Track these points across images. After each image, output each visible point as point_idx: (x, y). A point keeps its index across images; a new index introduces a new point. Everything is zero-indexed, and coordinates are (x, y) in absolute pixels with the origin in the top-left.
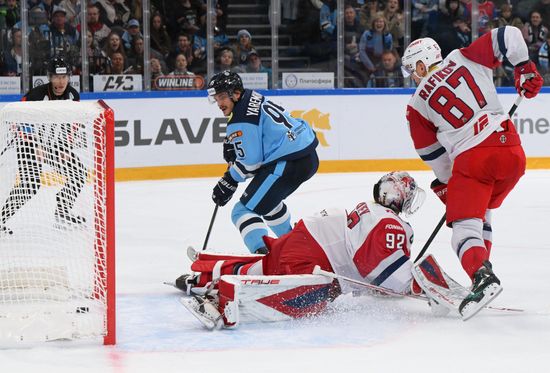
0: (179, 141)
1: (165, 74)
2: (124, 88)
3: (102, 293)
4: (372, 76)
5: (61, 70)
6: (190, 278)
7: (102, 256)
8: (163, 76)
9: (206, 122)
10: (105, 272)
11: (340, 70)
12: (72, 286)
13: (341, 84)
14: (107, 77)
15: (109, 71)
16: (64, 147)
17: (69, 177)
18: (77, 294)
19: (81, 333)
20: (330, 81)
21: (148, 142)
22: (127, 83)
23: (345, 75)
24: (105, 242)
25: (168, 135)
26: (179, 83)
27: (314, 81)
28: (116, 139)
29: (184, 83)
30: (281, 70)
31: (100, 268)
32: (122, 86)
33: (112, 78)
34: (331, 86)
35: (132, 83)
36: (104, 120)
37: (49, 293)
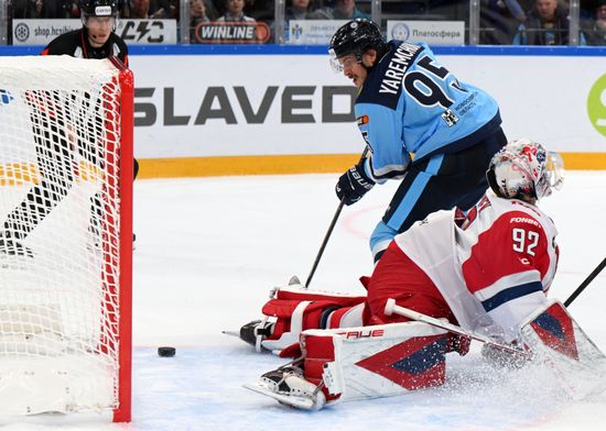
0: (231, 120)
1: (211, 20)
2: (150, 39)
3: (112, 345)
4: (522, 28)
5: (103, 10)
6: (261, 326)
7: (112, 289)
8: (208, 22)
9: (271, 91)
10: (117, 313)
11: (474, 17)
12: (67, 333)
13: (474, 39)
14: (125, 22)
15: (127, 13)
16: (58, 126)
17: (65, 171)
18: (73, 346)
19: (79, 404)
20: (458, 35)
21: (184, 121)
22: (154, 32)
23: (482, 25)
24: (118, 268)
25: (215, 111)
26: (232, 33)
27: (435, 34)
28: (136, 115)
29: (240, 33)
30: (385, 16)
31: (110, 308)
32: (147, 36)
33: (132, 24)
34: (460, 41)
35: (162, 32)
36: (117, 87)
37: (33, 343)
